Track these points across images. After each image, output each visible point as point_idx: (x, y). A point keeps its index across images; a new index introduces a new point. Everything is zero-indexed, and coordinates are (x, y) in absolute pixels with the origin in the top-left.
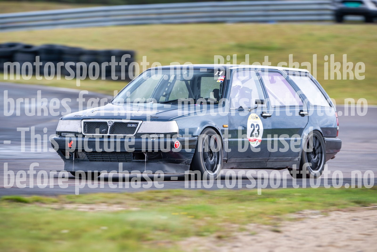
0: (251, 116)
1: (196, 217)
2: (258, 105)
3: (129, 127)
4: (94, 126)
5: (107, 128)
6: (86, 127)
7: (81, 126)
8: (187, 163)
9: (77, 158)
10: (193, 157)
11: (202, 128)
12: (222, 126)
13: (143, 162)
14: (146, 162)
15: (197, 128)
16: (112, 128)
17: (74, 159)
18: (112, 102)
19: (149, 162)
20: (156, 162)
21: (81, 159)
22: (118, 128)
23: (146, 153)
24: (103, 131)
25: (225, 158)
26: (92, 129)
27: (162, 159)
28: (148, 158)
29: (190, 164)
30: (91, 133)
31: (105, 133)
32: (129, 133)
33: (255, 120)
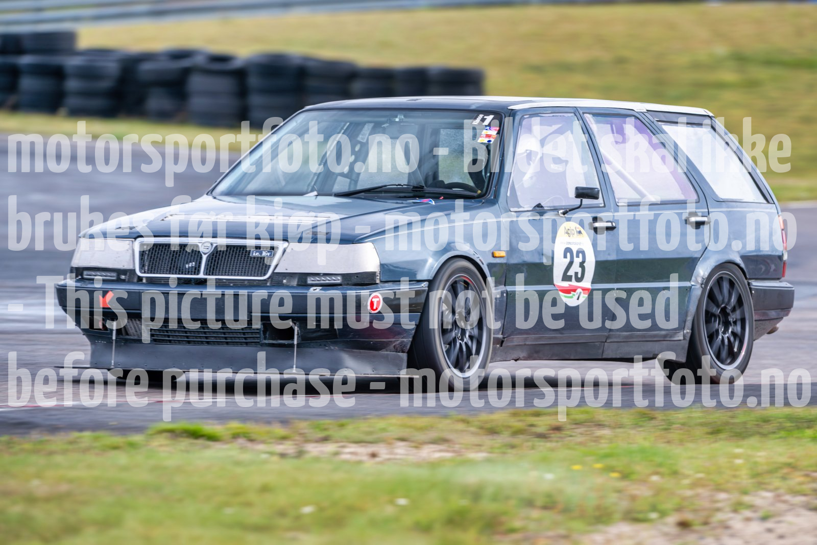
0: (565, 228)
1: (625, 476)
2: (581, 200)
3: (254, 258)
4: (167, 255)
5: (199, 258)
6: (146, 258)
7: (132, 256)
8: (398, 349)
9: (122, 335)
10: (413, 334)
11: (440, 260)
12: (491, 255)
13: (289, 347)
14: (296, 346)
15: (425, 261)
16: (210, 261)
17: (114, 338)
18: (213, 193)
19: (304, 347)
20: (320, 345)
21: (132, 338)
22: (227, 259)
23: (298, 323)
24: (189, 267)
25: (498, 334)
26: (161, 262)
27: (337, 338)
28: (302, 336)
29: (407, 351)
30: (157, 271)
31: (193, 273)
32: (255, 273)
33: (575, 238)
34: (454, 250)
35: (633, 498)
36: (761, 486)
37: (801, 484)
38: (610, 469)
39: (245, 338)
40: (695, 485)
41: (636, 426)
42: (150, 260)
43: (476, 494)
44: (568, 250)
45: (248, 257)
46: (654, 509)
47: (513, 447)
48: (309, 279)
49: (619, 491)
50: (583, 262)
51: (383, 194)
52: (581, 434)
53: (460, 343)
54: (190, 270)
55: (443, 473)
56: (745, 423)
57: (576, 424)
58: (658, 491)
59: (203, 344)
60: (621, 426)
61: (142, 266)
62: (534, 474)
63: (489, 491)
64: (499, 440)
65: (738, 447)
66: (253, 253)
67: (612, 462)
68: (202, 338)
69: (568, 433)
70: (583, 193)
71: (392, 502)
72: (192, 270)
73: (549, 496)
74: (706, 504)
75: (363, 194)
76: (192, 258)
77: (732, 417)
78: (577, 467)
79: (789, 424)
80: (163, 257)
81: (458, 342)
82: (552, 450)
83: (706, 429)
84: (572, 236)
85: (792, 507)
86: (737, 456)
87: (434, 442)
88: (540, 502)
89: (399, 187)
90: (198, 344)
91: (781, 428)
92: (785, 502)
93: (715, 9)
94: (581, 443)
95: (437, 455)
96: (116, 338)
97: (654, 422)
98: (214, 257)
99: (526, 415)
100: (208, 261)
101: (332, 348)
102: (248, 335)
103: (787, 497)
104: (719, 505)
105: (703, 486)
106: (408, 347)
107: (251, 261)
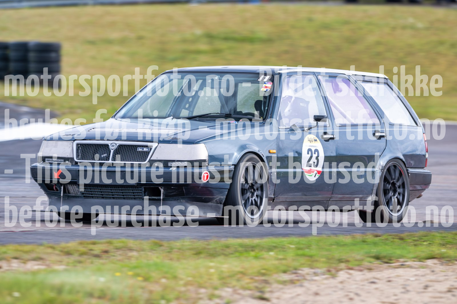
0: (308, 138)
1: (146, 279)
2: (317, 122)
3: (139, 152)
4: (91, 150)
5: (109, 152)
6: (80, 151)
7: (72, 150)
8: (218, 202)
9: (66, 193)
10: (227, 194)
11: (241, 153)
12: (268, 152)
13: (158, 200)
14: (162, 200)
15: (233, 154)
16: (115, 153)
17: (62, 195)
18: (115, 117)
19: (166, 200)
20: (175, 199)
21: (72, 195)
22: (124, 152)
23: (163, 187)
24: (103, 157)
25: (272, 195)
26: (88, 154)
27: (184, 195)
28: (165, 194)
29: (223, 203)
30: (86, 159)
31: (106, 160)
32: (139, 160)
33: (314, 144)
34: (248, 149)
35: (151, 292)
36: (225, 284)
37: (248, 283)
38: (137, 275)
39: (134, 196)
40: (186, 284)
41: (152, 250)
42: (82, 153)
43: (59, 290)
44: (310, 150)
45: (136, 151)
46: (163, 298)
47: (80, 262)
48: (169, 164)
49: (142, 288)
50: (318, 156)
51: (209, 118)
52: (120, 255)
53: (252, 200)
54: (104, 159)
55: (40, 277)
56: (215, 248)
57: (117, 249)
58: (165, 288)
59: (111, 198)
60: (143, 250)
61: (77, 156)
62: (93, 278)
63: (67, 288)
64: (72, 259)
65: (212, 262)
66: (138, 149)
67: (138, 271)
68: (110, 195)
69: (112, 254)
70: (318, 119)
71: (10, 295)
72: (105, 158)
73: (102, 291)
74: (193, 295)
75: (198, 118)
76: (105, 152)
77: (208, 245)
78: (118, 274)
79: (240, 249)
80: (89, 151)
81: (250, 199)
82: (103, 264)
83: (193, 252)
84: (312, 142)
85: (243, 297)
86: (211, 267)
87: (35, 259)
88: (97, 294)
89: (218, 114)
90: (108, 198)
91: (236, 251)
92: (239, 294)
93: (194, 7)
94: (120, 260)
95: (36, 267)
96: (63, 195)
97: (162, 248)
98: (117, 151)
99: (88, 244)
100: (114, 153)
101: (182, 201)
102: (135, 194)
103: (241, 291)
104: (201, 296)
105: (192, 285)
106: (224, 201)
107: (137, 153)
